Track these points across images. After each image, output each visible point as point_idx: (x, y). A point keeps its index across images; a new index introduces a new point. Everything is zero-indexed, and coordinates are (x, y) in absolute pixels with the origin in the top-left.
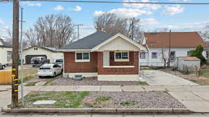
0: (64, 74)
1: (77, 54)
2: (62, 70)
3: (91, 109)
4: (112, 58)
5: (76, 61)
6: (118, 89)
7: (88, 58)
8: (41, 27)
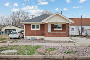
0: (24, 37)
1: (32, 25)
2: (24, 35)
3: (44, 56)
4: (52, 28)
5: (32, 29)
6: (58, 44)
7: (38, 28)
8: (14, 17)
